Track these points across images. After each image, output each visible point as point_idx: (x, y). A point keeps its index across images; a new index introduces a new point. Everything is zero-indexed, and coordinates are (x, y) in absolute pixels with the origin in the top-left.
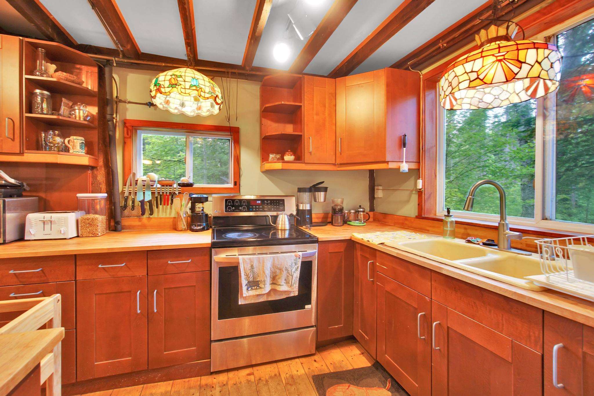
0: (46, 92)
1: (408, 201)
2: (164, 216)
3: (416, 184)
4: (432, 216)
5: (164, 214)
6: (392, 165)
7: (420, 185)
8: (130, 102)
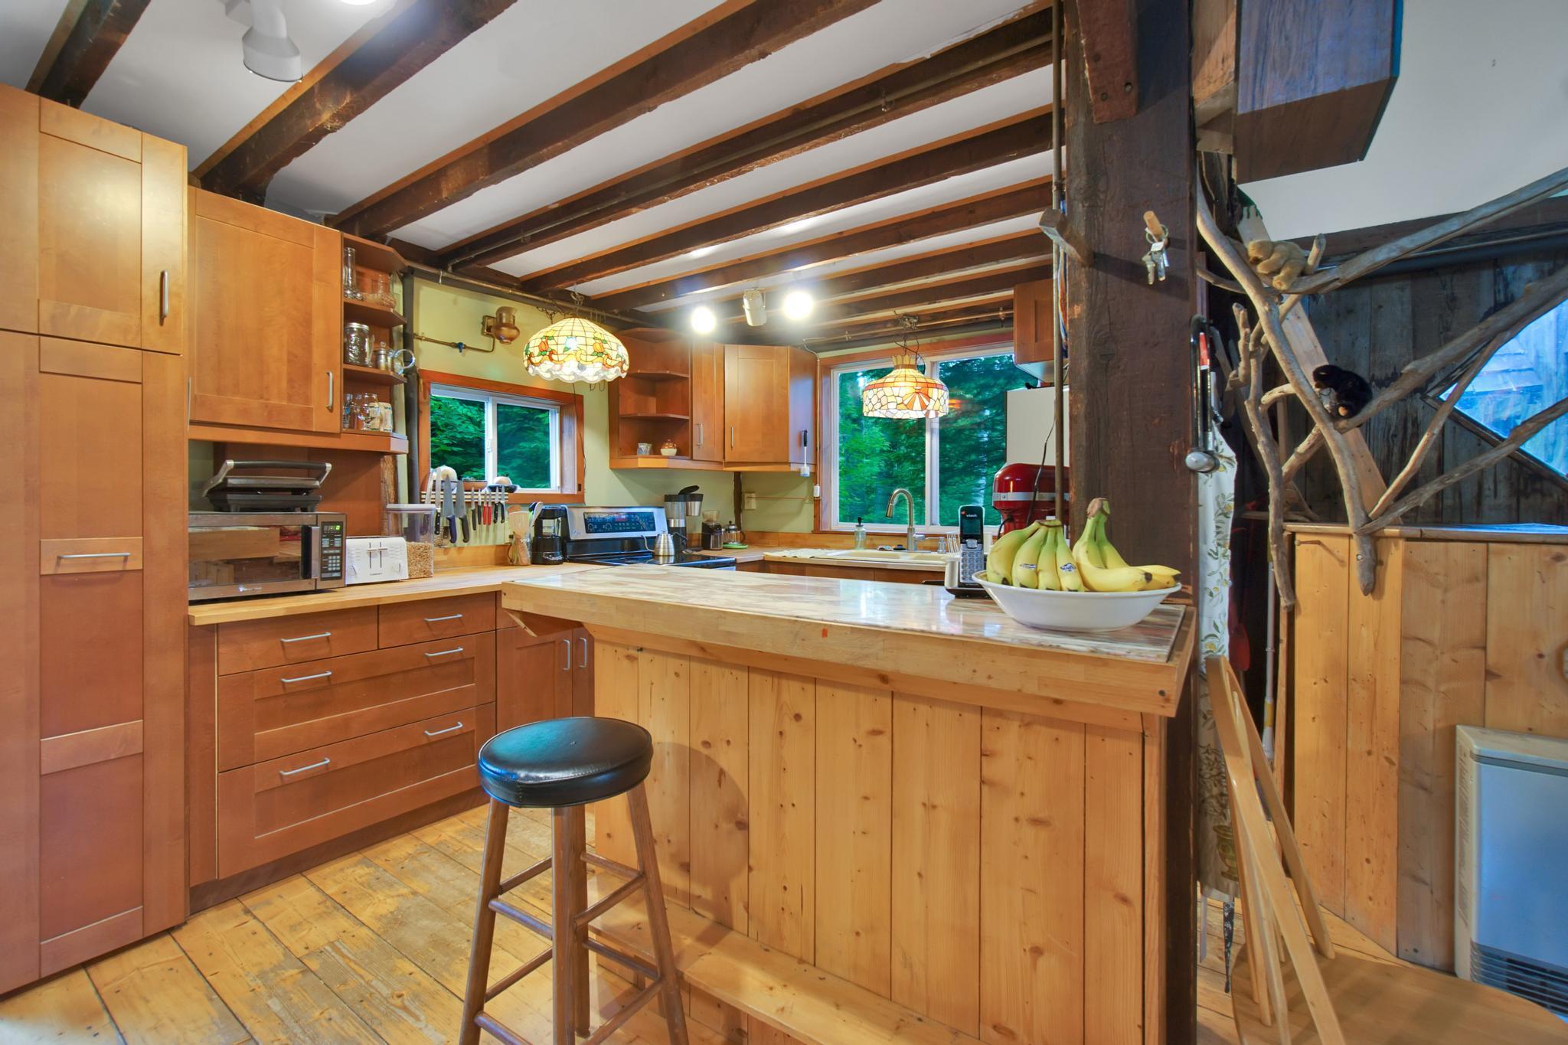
0: (365, 327)
1: (799, 513)
2: (477, 544)
3: (812, 491)
4: (828, 529)
5: (478, 540)
6: (794, 468)
7: (817, 494)
8: (427, 340)
